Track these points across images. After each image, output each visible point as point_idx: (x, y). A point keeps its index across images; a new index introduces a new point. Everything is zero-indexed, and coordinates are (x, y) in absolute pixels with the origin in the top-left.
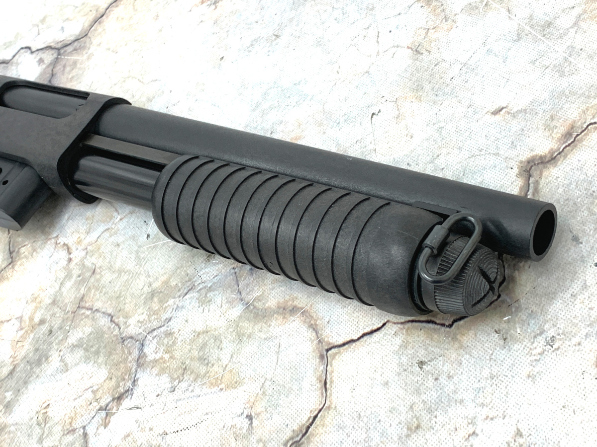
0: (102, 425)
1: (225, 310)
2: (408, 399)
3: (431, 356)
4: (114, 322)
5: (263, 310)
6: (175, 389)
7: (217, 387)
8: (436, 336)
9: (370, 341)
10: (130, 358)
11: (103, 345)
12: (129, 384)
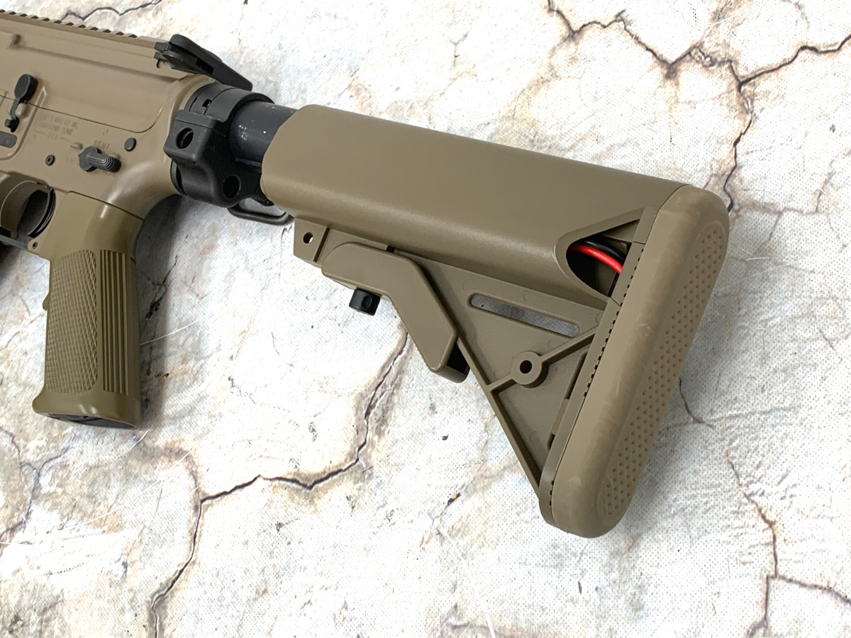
1: (117, 444)
2: (262, 561)
3: (289, 519)
4: (15, 444)
5: (152, 450)
6: (63, 526)
7: (99, 530)
8: (297, 498)
9: (240, 496)
10: (26, 487)
12: (23, 516)
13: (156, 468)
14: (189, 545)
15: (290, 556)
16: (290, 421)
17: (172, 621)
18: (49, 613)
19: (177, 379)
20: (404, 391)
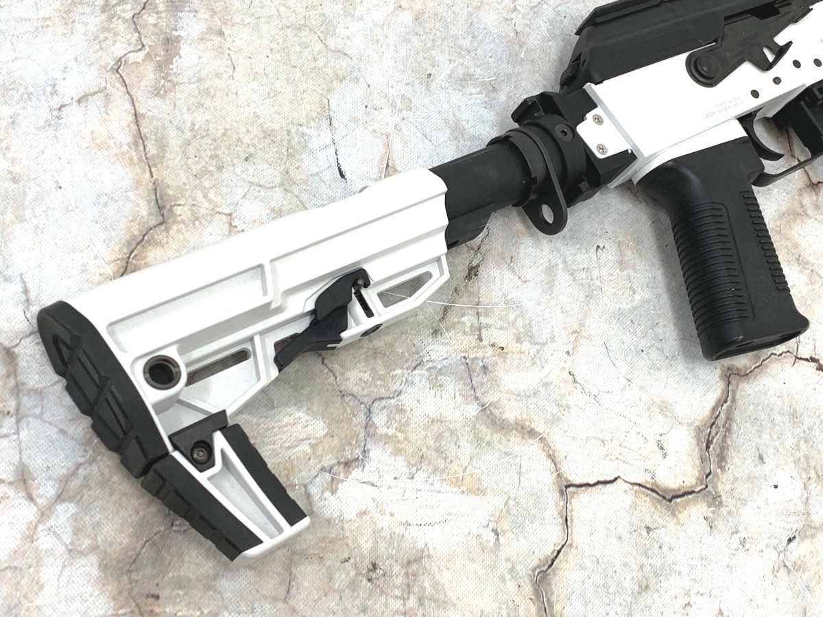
0: (328, 489)
1: (459, 404)
2: (639, 559)
3: (656, 524)
4: (327, 367)
5: (501, 421)
6: (413, 477)
7: (457, 488)
8: (659, 507)
9: (604, 491)
10: (355, 421)
11: (317, 391)
12: (358, 452)
13: (509, 441)
14: (560, 527)
15: (664, 560)
16: (638, 433)
17: (559, 599)
18: (415, 567)
19: (514, 356)
20: (735, 436)
